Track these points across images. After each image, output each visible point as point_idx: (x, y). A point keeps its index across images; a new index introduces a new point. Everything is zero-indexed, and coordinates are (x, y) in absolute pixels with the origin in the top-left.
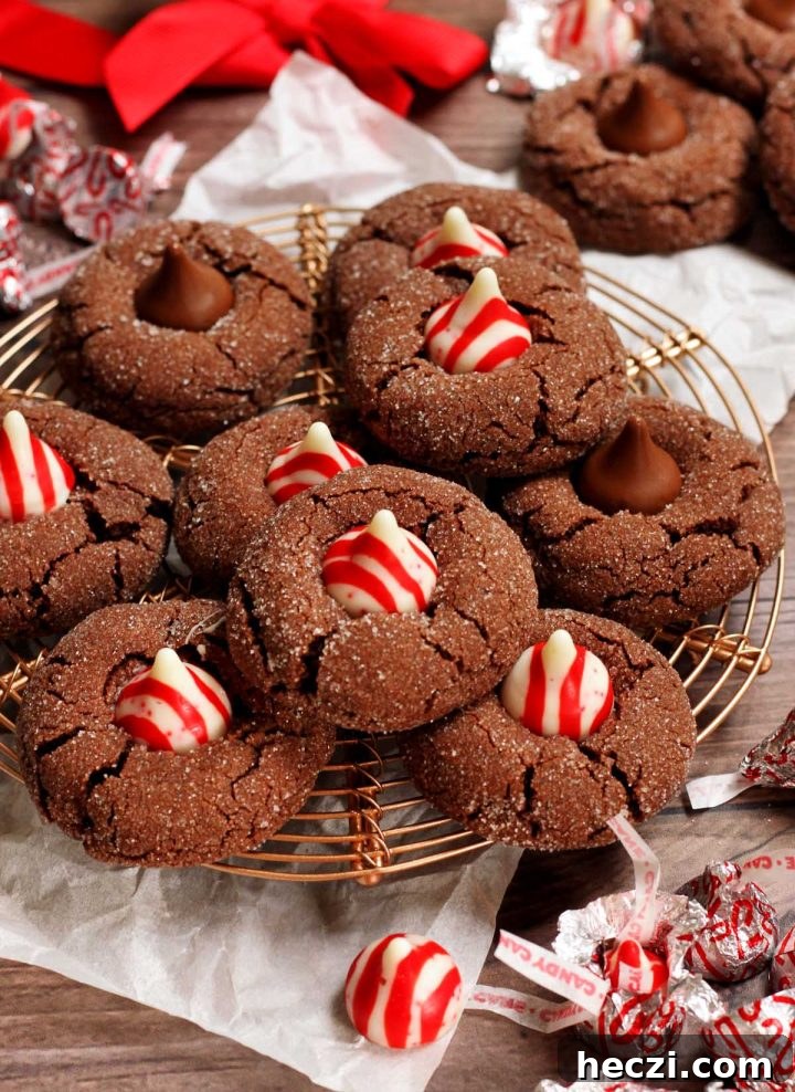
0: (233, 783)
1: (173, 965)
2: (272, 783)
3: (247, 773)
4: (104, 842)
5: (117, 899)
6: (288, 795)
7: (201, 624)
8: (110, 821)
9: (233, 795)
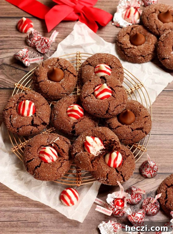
0: (58, 169)
1: (47, 196)
2: (64, 169)
3: (60, 167)
4: (37, 177)
5: (39, 184)
6: (66, 170)
7: (53, 140)
8: (38, 175)
9: (58, 171)
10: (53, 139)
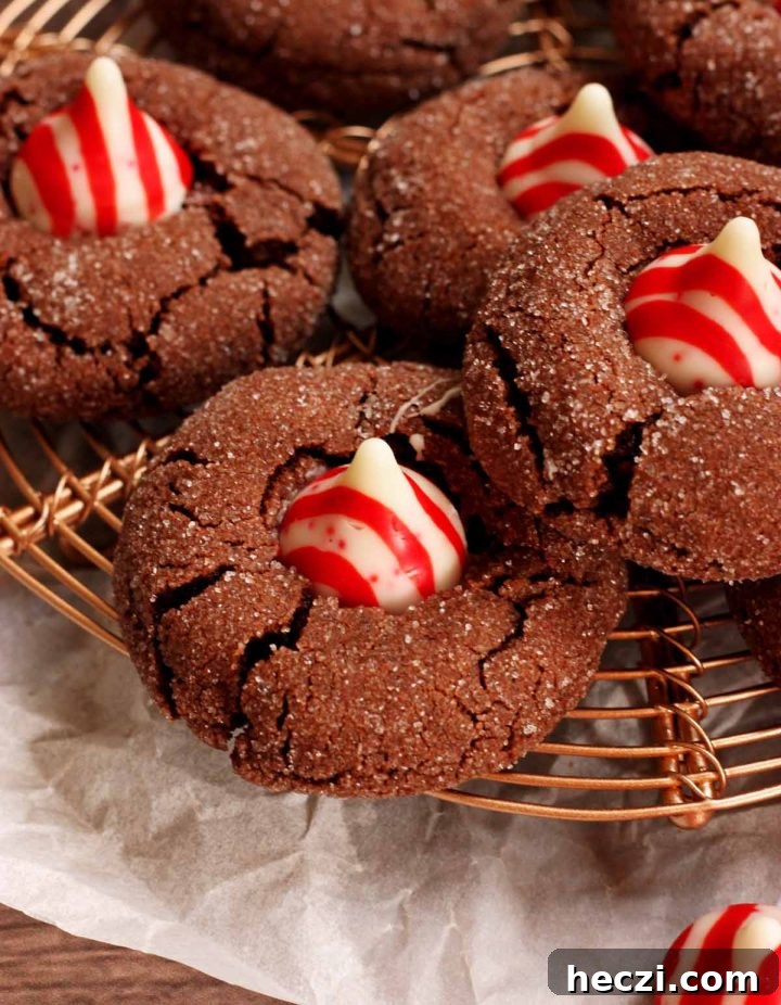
0: (481, 662)
1: (372, 952)
2: (544, 662)
3: (504, 646)
4: (267, 756)
5: (278, 843)
6: (565, 682)
7: (415, 401)
8: (280, 722)
9: (482, 681)
10: (422, 392)
